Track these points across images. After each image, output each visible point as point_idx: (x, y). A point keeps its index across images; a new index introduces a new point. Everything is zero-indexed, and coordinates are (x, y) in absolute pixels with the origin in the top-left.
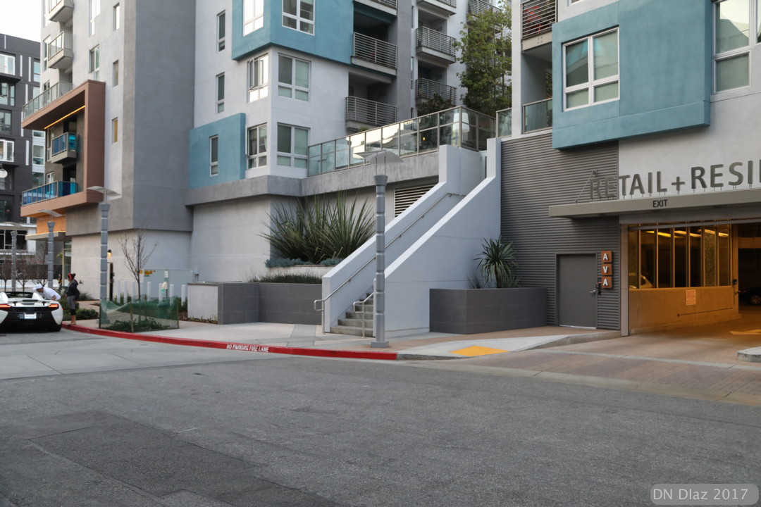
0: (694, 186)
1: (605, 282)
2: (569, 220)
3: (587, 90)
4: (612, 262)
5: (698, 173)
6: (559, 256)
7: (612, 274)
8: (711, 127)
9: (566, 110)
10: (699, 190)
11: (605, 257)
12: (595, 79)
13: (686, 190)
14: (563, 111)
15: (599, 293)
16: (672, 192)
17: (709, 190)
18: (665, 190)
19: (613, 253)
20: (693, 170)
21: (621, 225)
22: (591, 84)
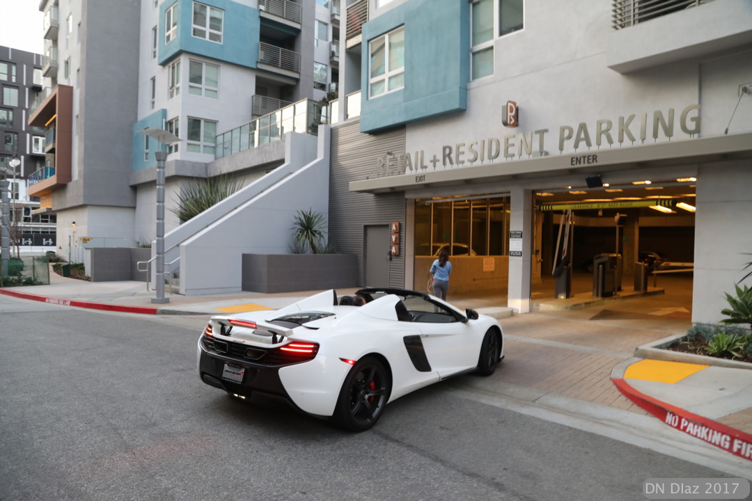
0: (444, 164)
1: (394, 250)
2: (372, 195)
3: (383, 80)
4: (399, 232)
5: (447, 151)
6: (366, 227)
7: (399, 243)
8: (467, 112)
9: (370, 98)
10: (449, 167)
11: (394, 228)
12: (390, 70)
13: (440, 167)
14: (367, 99)
15: (391, 259)
16: (430, 169)
17: (455, 166)
18: (426, 167)
19: (400, 224)
20: (444, 149)
21: (406, 199)
22: (386, 76)
